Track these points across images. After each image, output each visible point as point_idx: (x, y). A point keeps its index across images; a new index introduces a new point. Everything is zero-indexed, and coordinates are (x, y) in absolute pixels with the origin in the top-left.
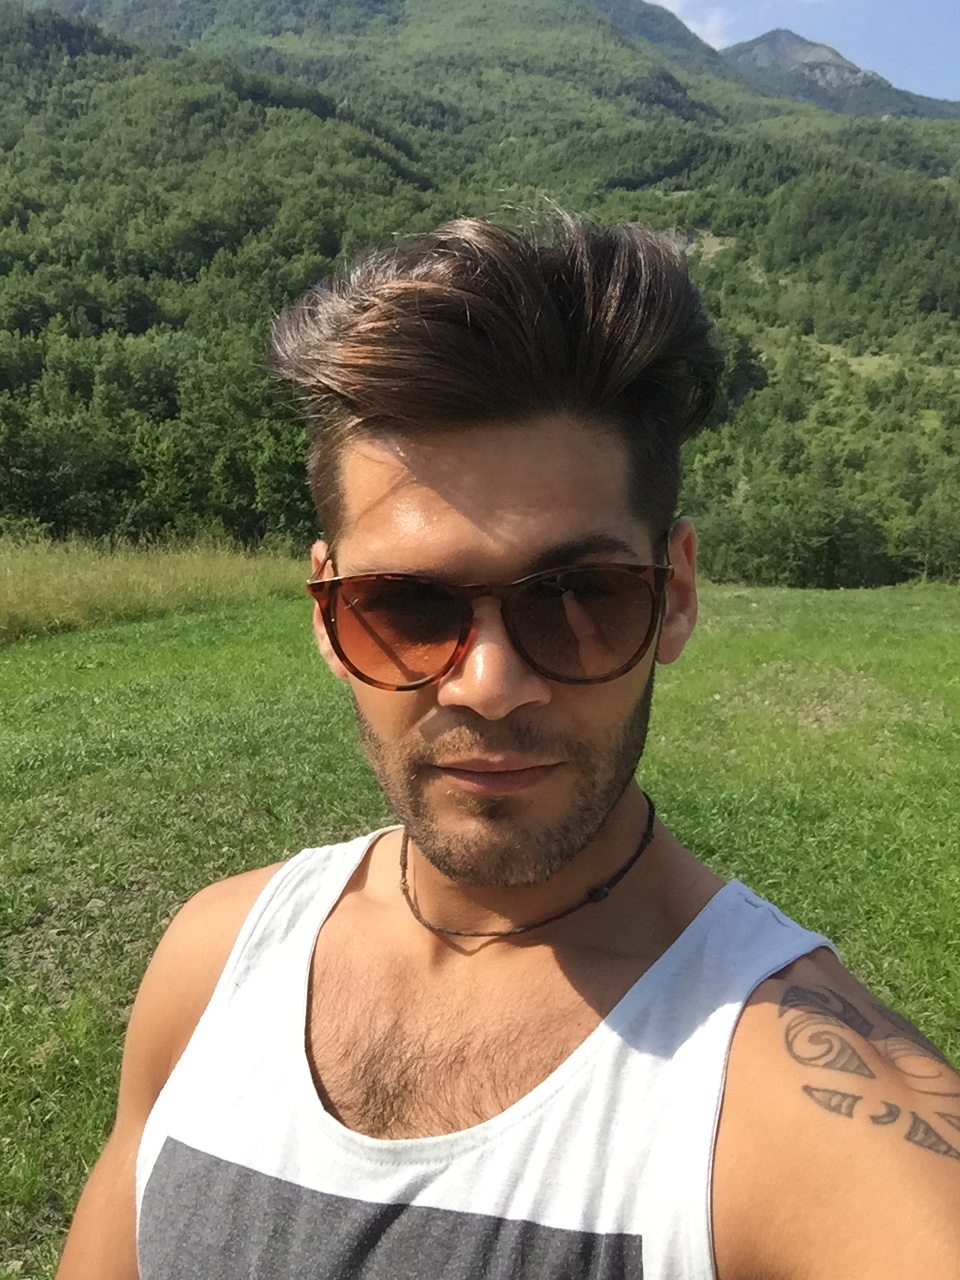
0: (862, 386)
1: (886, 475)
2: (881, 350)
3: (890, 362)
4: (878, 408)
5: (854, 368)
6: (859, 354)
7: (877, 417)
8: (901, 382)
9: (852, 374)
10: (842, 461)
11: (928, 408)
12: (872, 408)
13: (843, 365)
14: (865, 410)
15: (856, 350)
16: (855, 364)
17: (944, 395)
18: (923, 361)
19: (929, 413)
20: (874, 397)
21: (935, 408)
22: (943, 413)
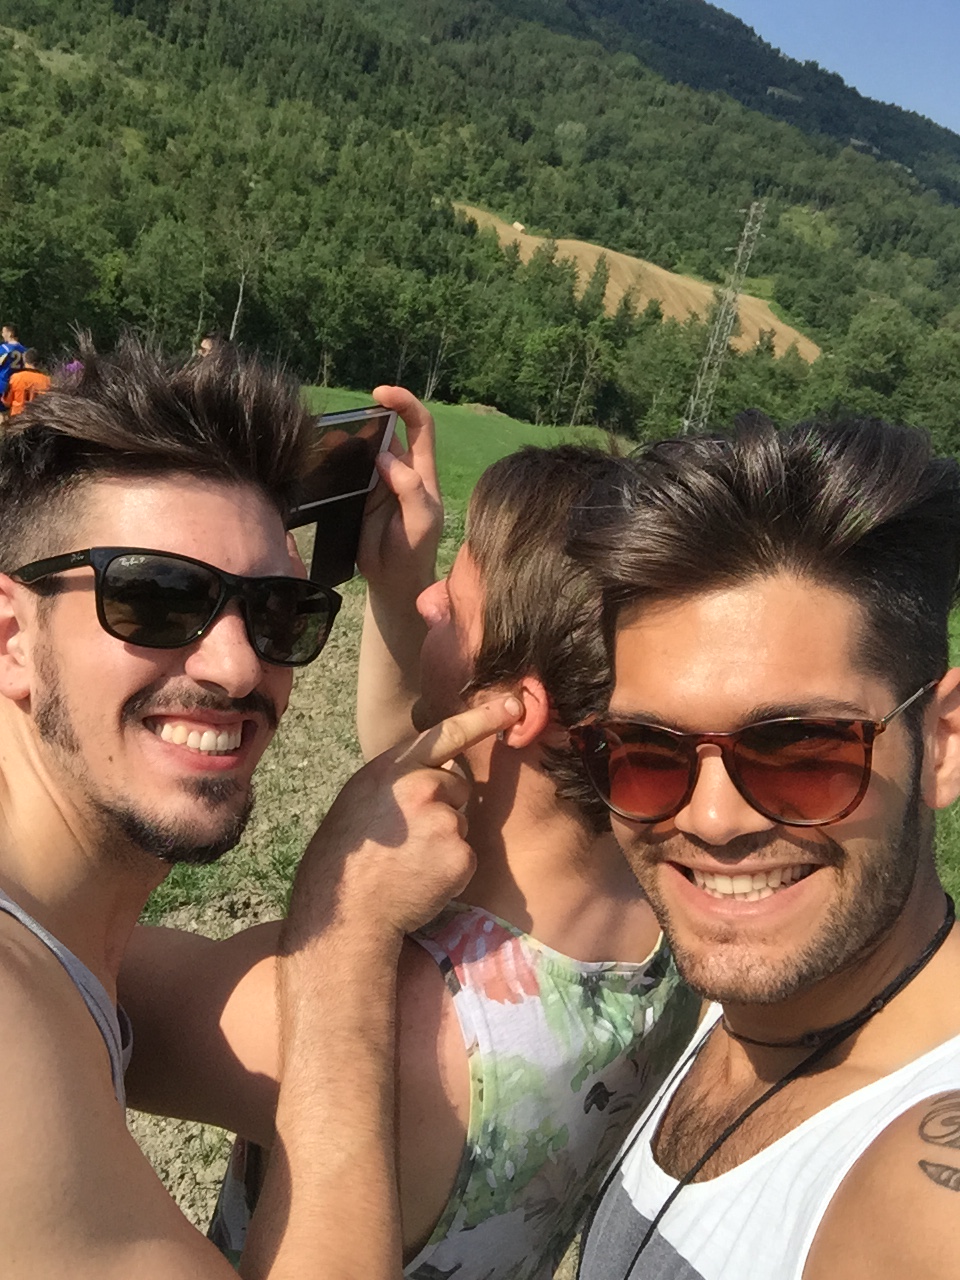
0: (53, 85)
1: (85, 197)
2: (73, 47)
3: (83, 64)
4: (73, 115)
5: (43, 61)
6: (48, 47)
7: (70, 126)
8: (97, 88)
9: (40, 69)
10: (32, 172)
11: (128, 125)
12: (65, 113)
13: (29, 55)
14: (56, 114)
15: (44, 41)
16: (43, 57)
17: (145, 113)
18: (120, 70)
19: (129, 132)
20: (66, 100)
21: (135, 126)
22: (145, 134)
